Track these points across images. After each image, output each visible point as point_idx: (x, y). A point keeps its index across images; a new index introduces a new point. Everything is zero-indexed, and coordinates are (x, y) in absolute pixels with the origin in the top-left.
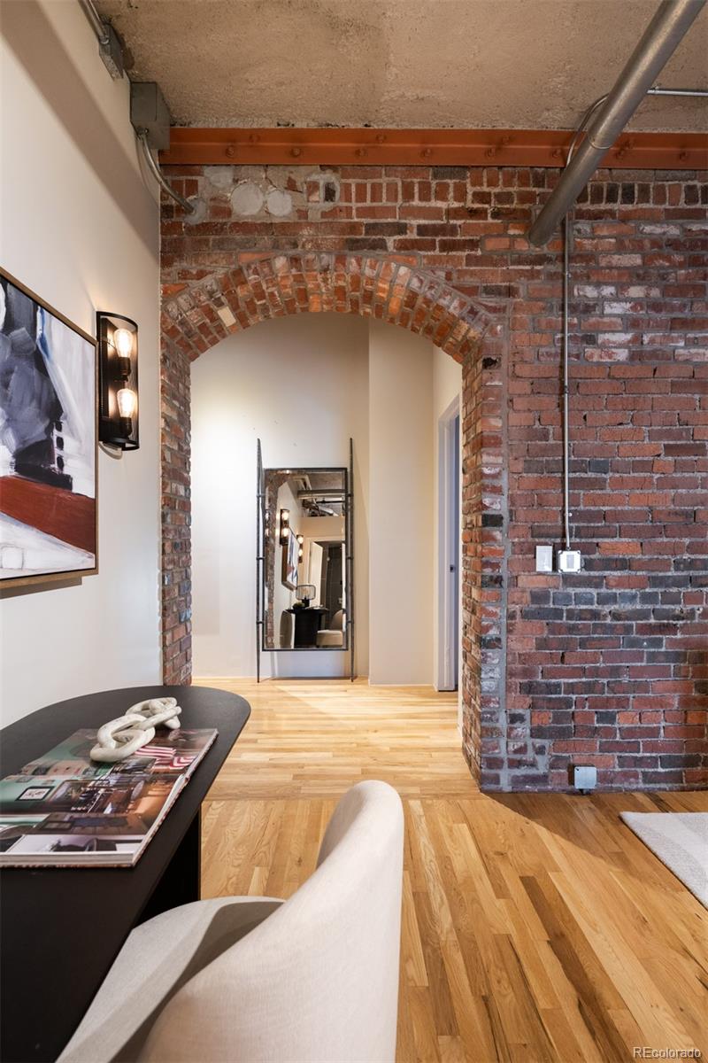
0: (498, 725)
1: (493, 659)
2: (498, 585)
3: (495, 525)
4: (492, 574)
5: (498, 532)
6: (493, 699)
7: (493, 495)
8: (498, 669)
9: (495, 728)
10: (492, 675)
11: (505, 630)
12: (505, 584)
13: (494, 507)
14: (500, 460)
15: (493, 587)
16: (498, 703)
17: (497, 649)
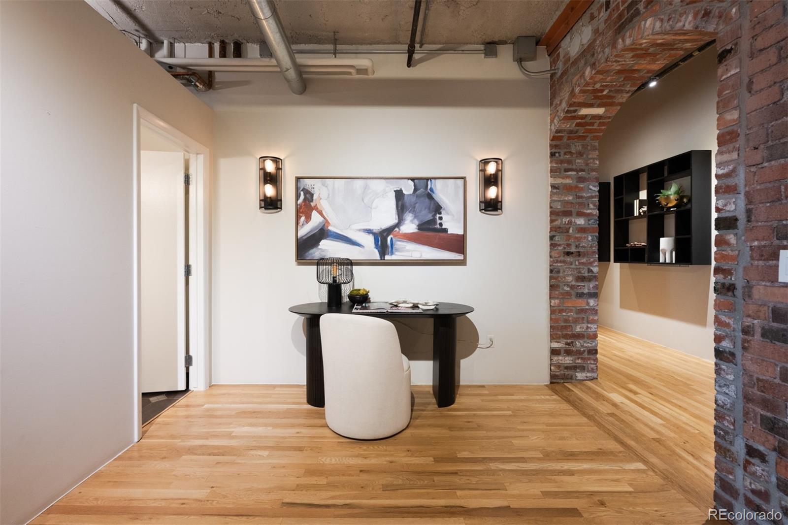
0: (732, 449)
1: (727, 374)
2: (730, 293)
3: (729, 228)
4: (723, 281)
5: (732, 236)
6: (728, 418)
7: (727, 196)
8: (733, 387)
9: (729, 451)
10: (727, 391)
11: (740, 346)
12: (739, 292)
13: (728, 208)
14: (735, 155)
15: (725, 295)
16: (733, 424)
17: (731, 365)
